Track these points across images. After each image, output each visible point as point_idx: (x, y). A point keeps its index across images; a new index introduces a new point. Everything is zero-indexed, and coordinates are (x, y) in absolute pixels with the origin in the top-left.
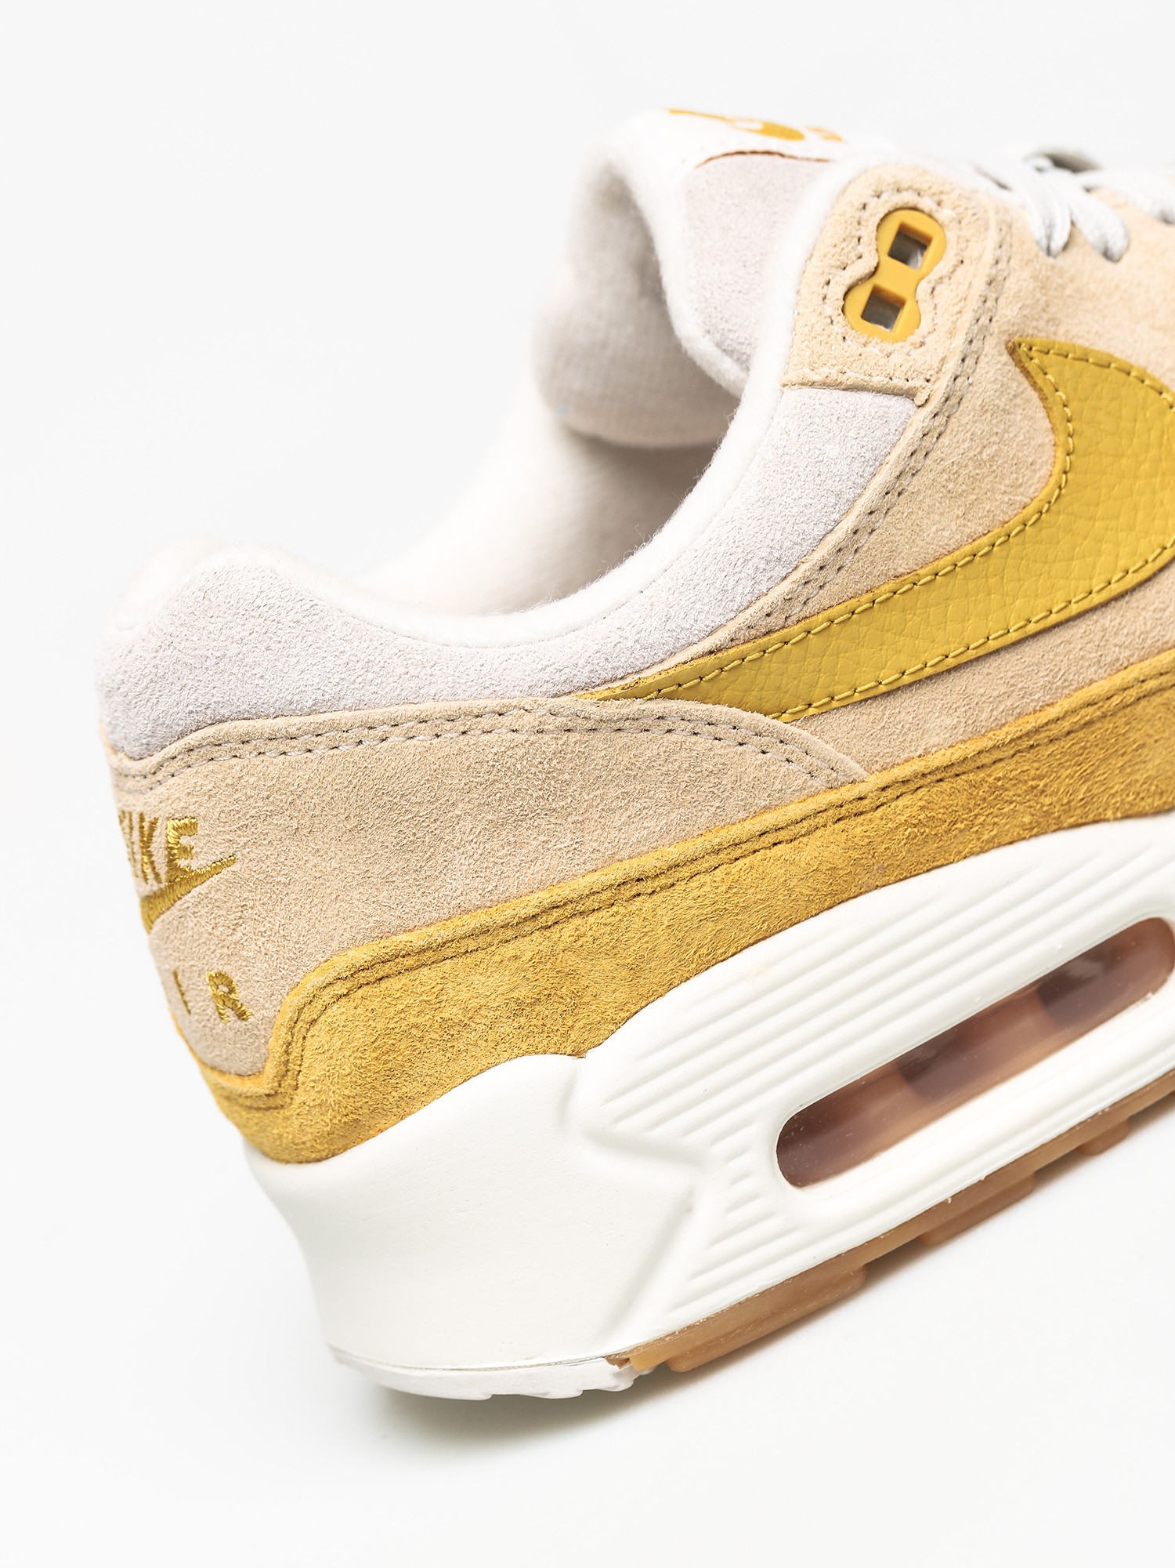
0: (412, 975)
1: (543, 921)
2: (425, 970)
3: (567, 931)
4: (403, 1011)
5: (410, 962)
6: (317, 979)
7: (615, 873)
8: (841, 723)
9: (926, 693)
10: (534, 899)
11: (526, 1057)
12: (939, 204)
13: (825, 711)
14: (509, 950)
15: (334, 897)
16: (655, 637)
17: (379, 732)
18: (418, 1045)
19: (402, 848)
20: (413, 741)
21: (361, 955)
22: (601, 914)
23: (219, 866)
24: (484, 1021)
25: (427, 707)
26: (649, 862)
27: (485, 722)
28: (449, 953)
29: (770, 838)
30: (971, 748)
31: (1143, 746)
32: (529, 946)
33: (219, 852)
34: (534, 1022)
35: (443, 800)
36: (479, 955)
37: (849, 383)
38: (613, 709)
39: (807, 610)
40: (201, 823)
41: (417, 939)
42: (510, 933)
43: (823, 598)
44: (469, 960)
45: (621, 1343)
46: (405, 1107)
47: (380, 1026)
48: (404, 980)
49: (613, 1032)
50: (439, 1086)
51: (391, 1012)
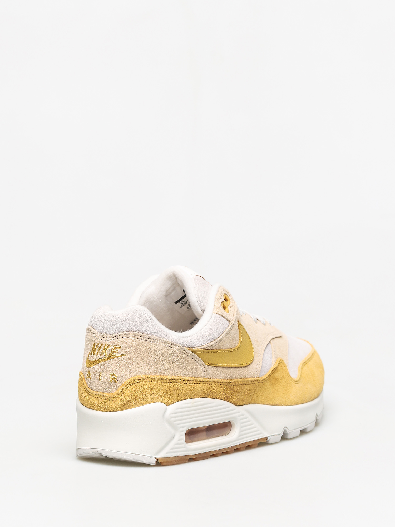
0: (150, 383)
1: (171, 381)
2: (152, 382)
3: (173, 384)
4: (146, 388)
5: (150, 380)
6: (134, 378)
7: (181, 378)
8: (212, 368)
9: (222, 369)
10: (171, 377)
11: (161, 403)
12: (229, 295)
13: (210, 365)
14: (165, 384)
15: (141, 366)
16: (195, 343)
17: (158, 341)
18: (146, 395)
19: (155, 362)
20: (162, 345)
21: (143, 377)
22: (178, 384)
23: (123, 355)
24: (157, 394)
25: (166, 340)
26: (186, 378)
27: (173, 346)
28: (156, 381)
29: (199, 382)
30: (224, 381)
31: (239, 392)
32: (168, 385)
33: (123, 353)
34: (164, 397)
35: (163, 356)
36: (160, 383)
37: (223, 316)
38: (189, 352)
39: (213, 348)
40: (122, 347)
41: (153, 377)
42: (166, 381)
43: (214, 348)
44: (159, 383)
45: (159, 456)
46: (140, 405)
47: (142, 389)
48: (148, 383)
49: (173, 404)
50: (147, 403)
51: (145, 388)
